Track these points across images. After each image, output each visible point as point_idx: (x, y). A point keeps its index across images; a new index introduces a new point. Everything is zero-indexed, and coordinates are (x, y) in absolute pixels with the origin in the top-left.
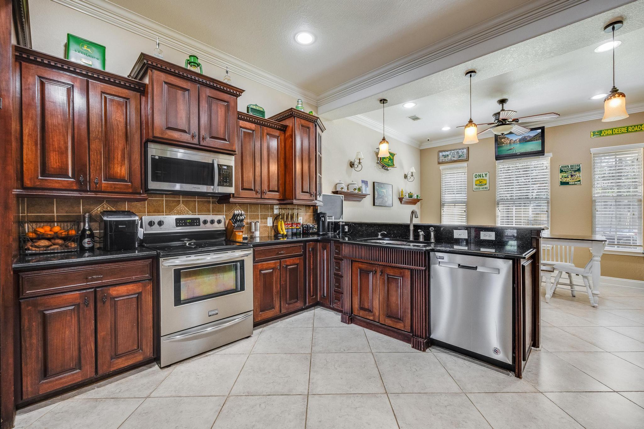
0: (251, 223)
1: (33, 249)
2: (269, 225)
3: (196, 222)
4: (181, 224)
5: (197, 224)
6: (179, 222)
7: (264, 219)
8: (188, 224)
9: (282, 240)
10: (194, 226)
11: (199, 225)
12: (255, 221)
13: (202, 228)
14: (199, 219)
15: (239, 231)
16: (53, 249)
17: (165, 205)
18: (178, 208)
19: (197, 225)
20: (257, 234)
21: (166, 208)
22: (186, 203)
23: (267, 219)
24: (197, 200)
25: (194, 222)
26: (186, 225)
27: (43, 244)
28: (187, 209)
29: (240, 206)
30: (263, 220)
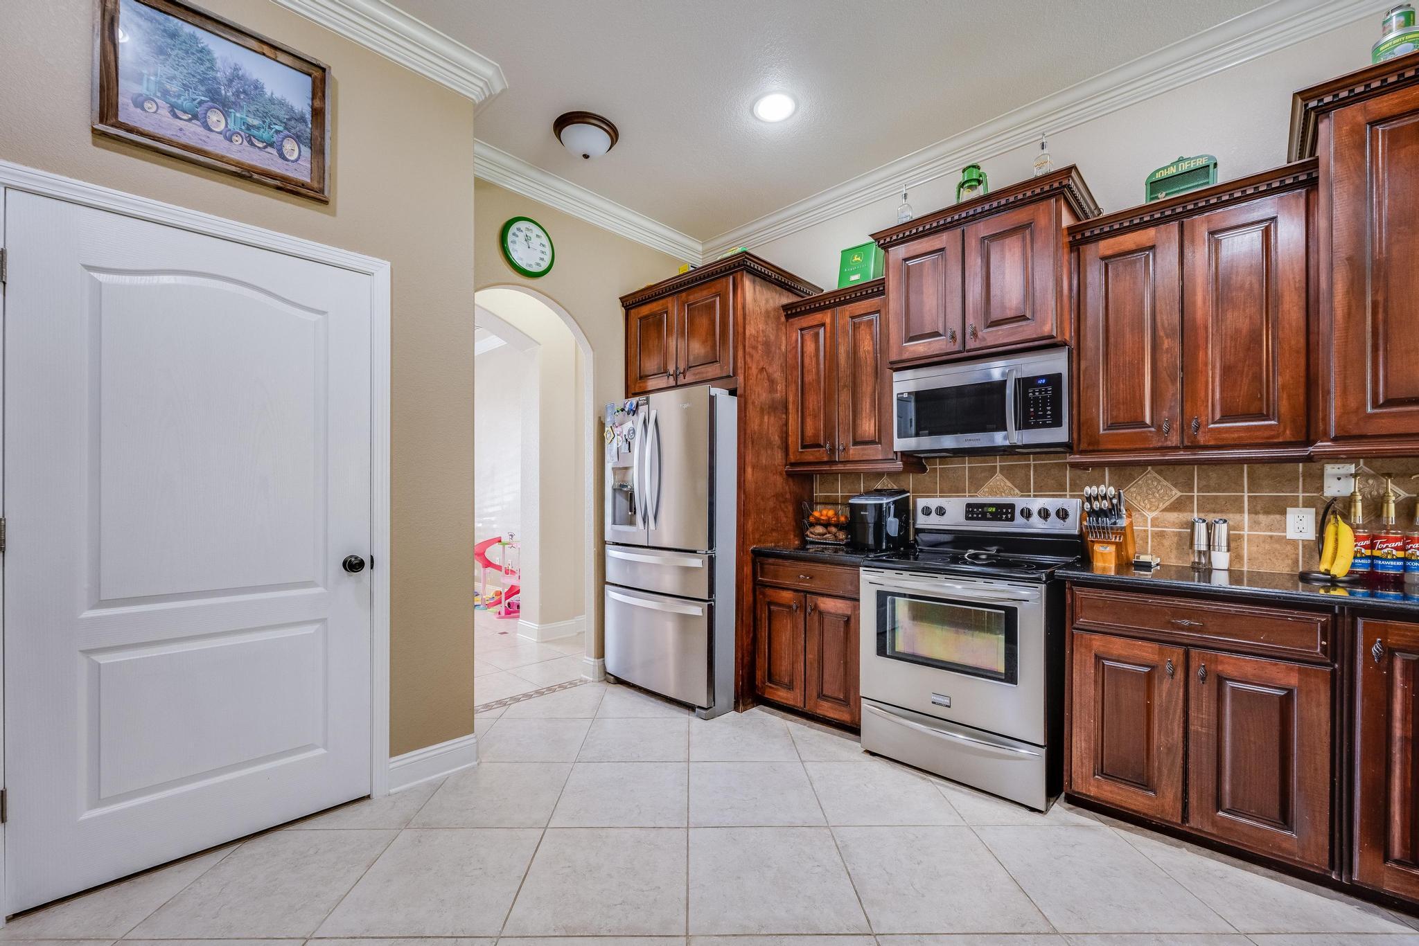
0: (1192, 525)
1: (811, 535)
2: (1291, 534)
3: (1007, 513)
4: (975, 516)
5: (1007, 517)
6: (974, 512)
7: (1267, 513)
8: (989, 516)
9: (1322, 592)
10: (1001, 519)
11: (1012, 519)
12: (1211, 517)
13: (1018, 526)
14: (1012, 506)
15: (1103, 542)
16: (826, 539)
17: (969, 479)
18: (992, 482)
19: (1007, 519)
20: (1221, 559)
21: (971, 483)
22: (1008, 472)
23: (1284, 513)
24: (1032, 463)
25: (1004, 512)
26: (984, 518)
27: (817, 531)
28: (1010, 485)
29: (1160, 473)
30: (1262, 518)
